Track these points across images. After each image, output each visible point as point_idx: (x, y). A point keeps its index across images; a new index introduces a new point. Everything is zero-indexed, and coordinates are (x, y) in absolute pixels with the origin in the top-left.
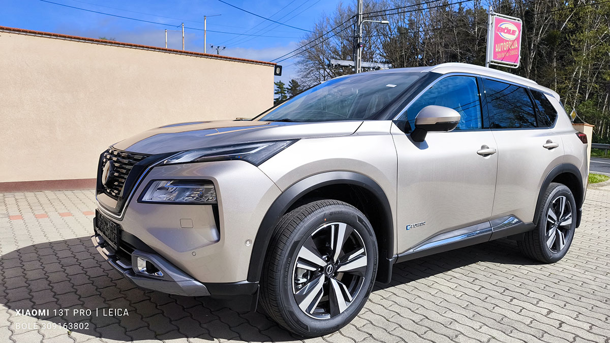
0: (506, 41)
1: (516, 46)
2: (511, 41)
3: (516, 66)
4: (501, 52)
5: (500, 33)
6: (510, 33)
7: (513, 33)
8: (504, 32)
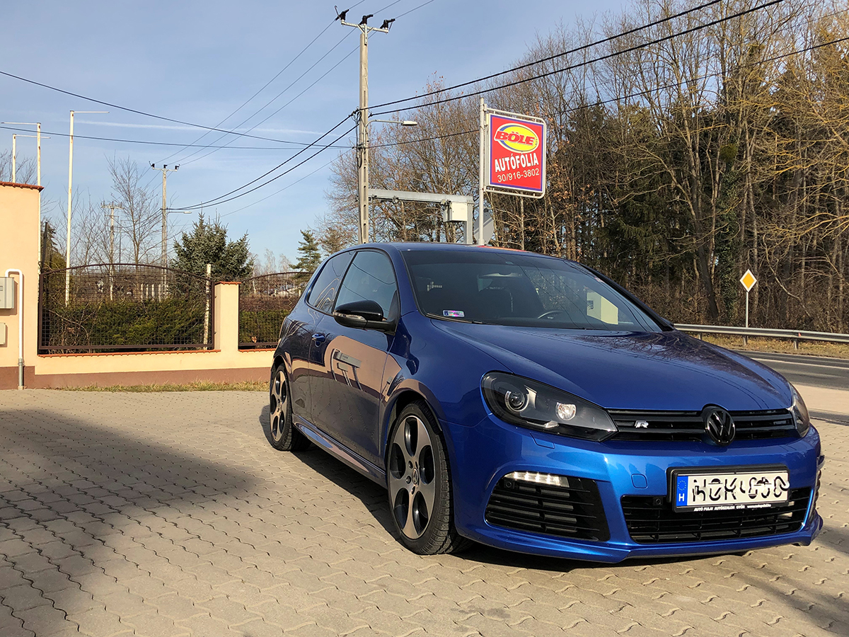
0: (515, 155)
1: (536, 162)
2: (524, 154)
3: (540, 195)
4: (506, 172)
5: (503, 142)
6: (521, 142)
7: (529, 140)
8: (510, 140)
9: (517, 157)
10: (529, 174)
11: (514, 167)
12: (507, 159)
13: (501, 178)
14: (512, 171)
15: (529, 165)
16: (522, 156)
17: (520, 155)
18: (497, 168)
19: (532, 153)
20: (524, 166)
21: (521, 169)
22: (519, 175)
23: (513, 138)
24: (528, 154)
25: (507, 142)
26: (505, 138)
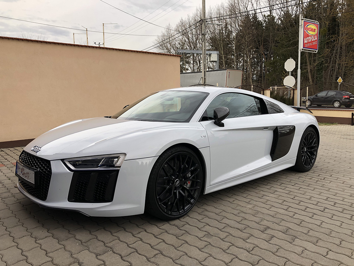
1: (316, 39)
3: (316, 51)
4: (308, 43)
5: (307, 31)
6: (312, 31)
7: (314, 30)
8: (309, 30)
9: (311, 37)
10: (314, 43)
11: (310, 41)
12: (308, 38)
13: (306, 46)
14: (309, 42)
15: (314, 40)
16: (312, 37)
17: (312, 36)
18: (305, 42)
19: (316, 35)
20: (313, 40)
21: (312, 42)
22: (311, 44)
23: (310, 30)
24: (314, 36)
25: (308, 31)
26: (308, 30)
